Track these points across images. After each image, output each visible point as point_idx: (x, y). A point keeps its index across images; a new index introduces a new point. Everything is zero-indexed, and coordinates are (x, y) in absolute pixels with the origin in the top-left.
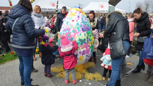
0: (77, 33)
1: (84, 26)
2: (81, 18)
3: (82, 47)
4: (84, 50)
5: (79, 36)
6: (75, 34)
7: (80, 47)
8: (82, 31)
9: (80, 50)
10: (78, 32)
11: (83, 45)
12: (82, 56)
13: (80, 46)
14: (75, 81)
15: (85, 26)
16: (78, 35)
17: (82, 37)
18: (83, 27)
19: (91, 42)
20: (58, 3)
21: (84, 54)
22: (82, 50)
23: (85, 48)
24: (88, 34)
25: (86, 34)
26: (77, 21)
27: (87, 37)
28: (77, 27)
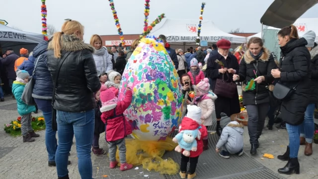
0: (138, 82)
1: (151, 71)
2: (149, 57)
3: (144, 108)
4: (148, 114)
5: (140, 88)
6: (134, 85)
7: (141, 107)
8: (147, 80)
9: (140, 113)
10: (139, 80)
11: (146, 104)
12: (144, 124)
13: (140, 105)
14: (124, 166)
15: (154, 71)
16: (138, 87)
17: (144, 91)
18: (148, 72)
19: (165, 101)
20: (200, 26)
21: (149, 122)
22: (144, 114)
23: (151, 110)
24: (157, 85)
25: (154, 86)
26: (141, 61)
27: (155, 90)
28: (138, 73)
